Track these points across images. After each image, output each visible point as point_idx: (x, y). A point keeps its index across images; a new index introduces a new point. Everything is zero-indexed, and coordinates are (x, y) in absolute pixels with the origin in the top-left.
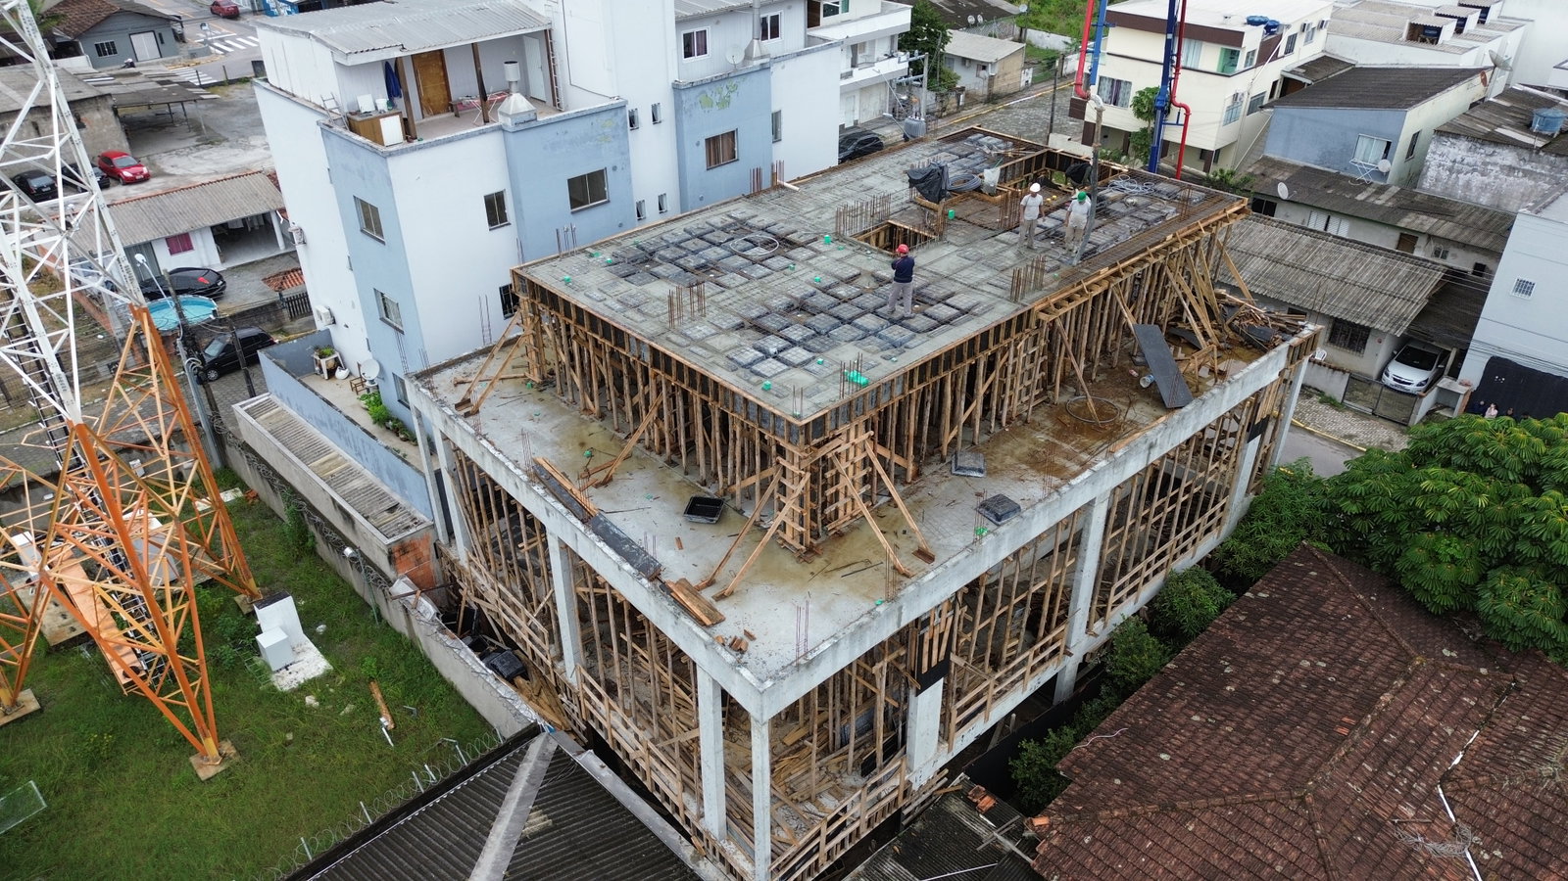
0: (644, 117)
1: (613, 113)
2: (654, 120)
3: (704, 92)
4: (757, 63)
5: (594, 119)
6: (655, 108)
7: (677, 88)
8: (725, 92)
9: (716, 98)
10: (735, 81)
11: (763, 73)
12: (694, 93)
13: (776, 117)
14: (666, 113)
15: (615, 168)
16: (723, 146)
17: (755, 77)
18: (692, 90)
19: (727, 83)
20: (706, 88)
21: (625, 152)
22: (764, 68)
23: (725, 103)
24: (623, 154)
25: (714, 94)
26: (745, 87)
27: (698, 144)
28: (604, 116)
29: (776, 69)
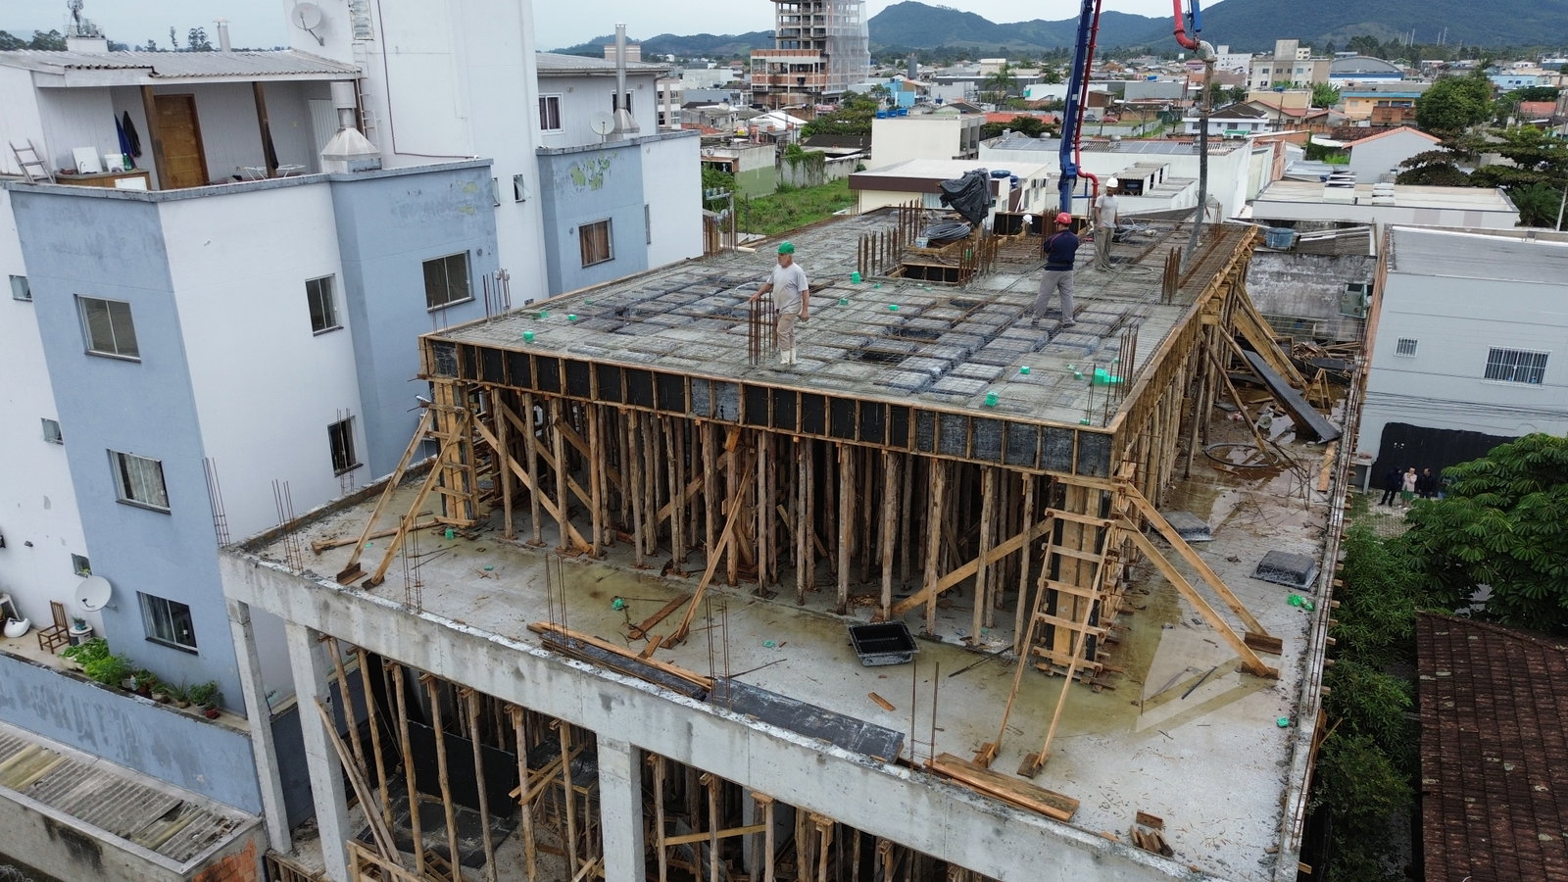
0: (506, 191)
1: (475, 174)
2: (517, 198)
3: (575, 164)
4: (627, 136)
5: (454, 178)
6: (517, 179)
7: (543, 156)
8: (597, 169)
9: (588, 174)
10: (606, 155)
11: (634, 150)
12: (565, 163)
13: (647, 207)
14: (531, 189)
15: (479, 253)
16: (596, 237)
17: (626, 154)
18: (562, 157)
19: (599, 156)
20: (577, 158)
21: (491, 231)
22: (635, 145)
23: (597, 182)
24: (489, 233)
25: (588, 168)
26: (619, 163)
27: (571, 232)
28: (466, 177)
29: (644, 148)
